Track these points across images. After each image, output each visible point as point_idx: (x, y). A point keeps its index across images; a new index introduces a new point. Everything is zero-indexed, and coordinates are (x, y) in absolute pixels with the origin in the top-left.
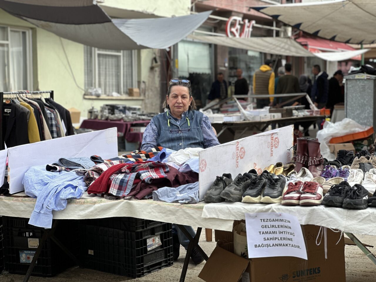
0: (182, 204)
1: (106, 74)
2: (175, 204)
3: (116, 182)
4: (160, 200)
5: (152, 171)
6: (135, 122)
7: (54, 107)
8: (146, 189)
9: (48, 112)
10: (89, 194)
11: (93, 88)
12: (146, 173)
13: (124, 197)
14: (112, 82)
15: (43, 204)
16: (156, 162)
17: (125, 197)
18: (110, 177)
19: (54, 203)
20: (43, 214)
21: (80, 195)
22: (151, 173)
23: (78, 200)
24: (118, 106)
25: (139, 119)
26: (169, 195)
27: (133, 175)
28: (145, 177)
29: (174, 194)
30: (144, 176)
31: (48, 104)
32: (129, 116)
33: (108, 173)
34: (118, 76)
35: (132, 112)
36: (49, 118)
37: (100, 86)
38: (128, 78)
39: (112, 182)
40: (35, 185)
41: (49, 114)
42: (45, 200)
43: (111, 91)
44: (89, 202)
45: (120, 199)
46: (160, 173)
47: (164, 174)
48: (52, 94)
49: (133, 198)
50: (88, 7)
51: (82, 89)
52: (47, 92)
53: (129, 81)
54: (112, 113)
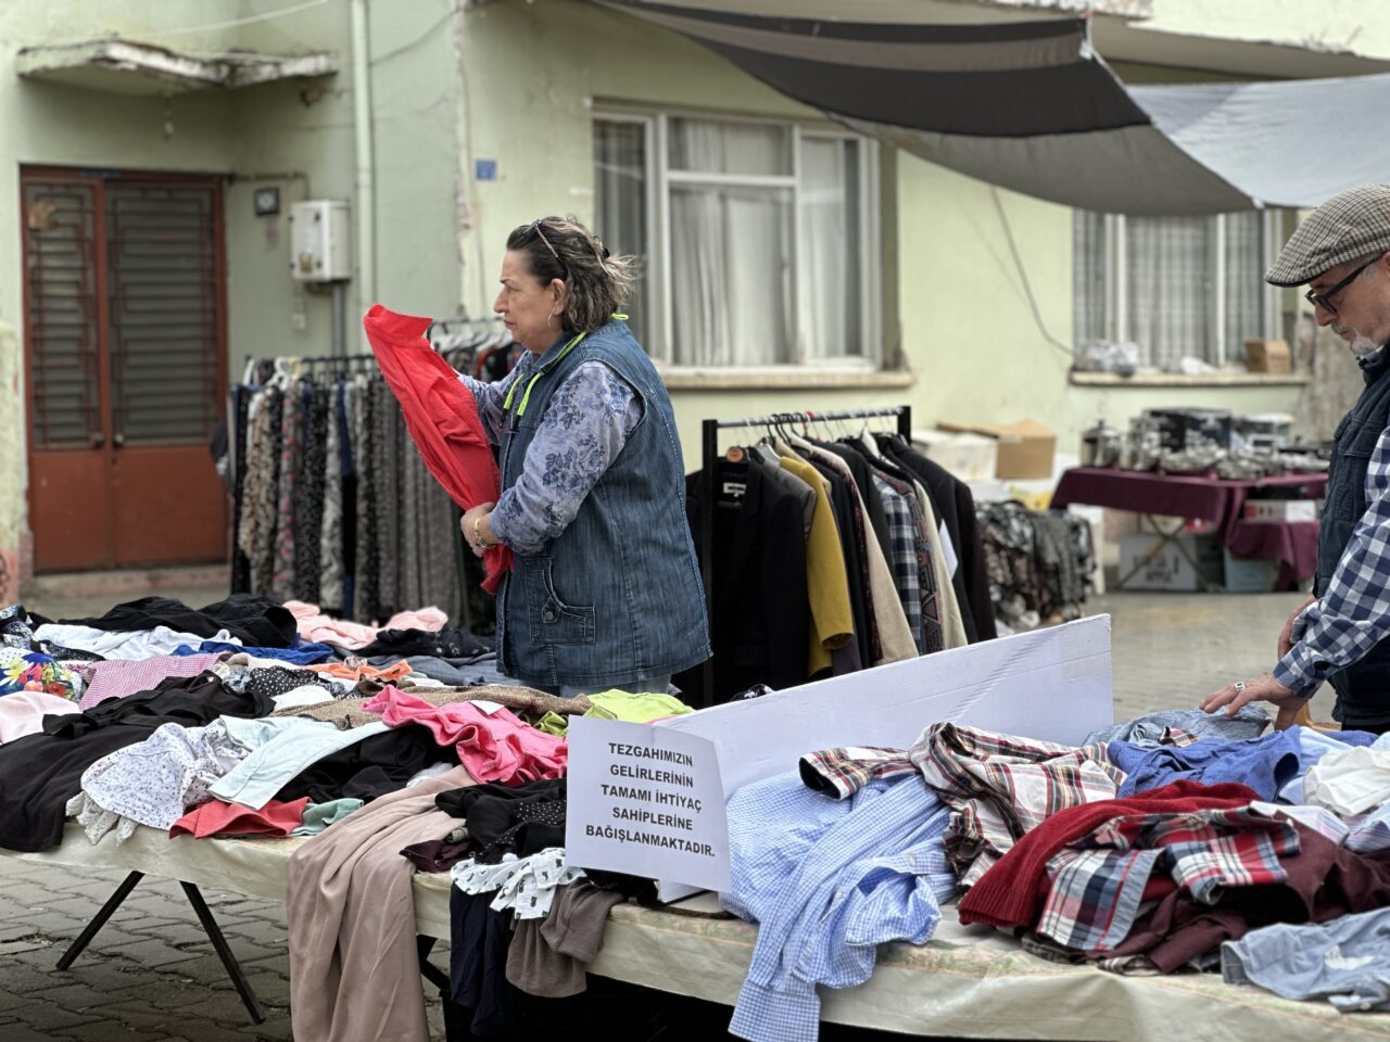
0: (1345, 1010)
1: (1157, 288)
2: (1315, 1008)
3: (1068, 889)
4: (1252, 984)
5: (1225, 848)
6: (1264, 481)
7: (910, 472)
8: (1196, 928)
9: (888, 491)
10: (964, 922)
11: (1107, 342)
12: (1198, 856)
13: (1100, 957)
14: (1183, 317)
15: (781, 954)
16: (1242, 813)
17: (1103, 958)
18: (1048, 864)
19: (822, 956)
20: (782, 994)
21: (924, 930)
22: (1219, 855)
23: (915, 952)
24: (1201, 416)
25: (1282, 468)
26: (1292, 962)
27: (1144, 861)
28: (1191, 876)
29: (1314, 958)
30: (1190, 870)
31: (888, 462)
32: (1240, 458)
33: (1039, 845)
34: (1204, 293)
35: (1253, 437)
36: (888, 516)
37: (1133, 334)
38: (1245, 301)
39: (1055, 888)
40: (755, 872)
41: (891, 501)
42: (788, 937)
43: (1177, 351)
44: (958, 964)
45: (1084, 963)
46: (1259, 858)
47: (1277, 863)
48: (904, 417)
49: (1138, 964)
50: (1061, 68)
51: (1065, 350)
52: (885, 414)
53: (1249, 315)
54: (1175, 442)
